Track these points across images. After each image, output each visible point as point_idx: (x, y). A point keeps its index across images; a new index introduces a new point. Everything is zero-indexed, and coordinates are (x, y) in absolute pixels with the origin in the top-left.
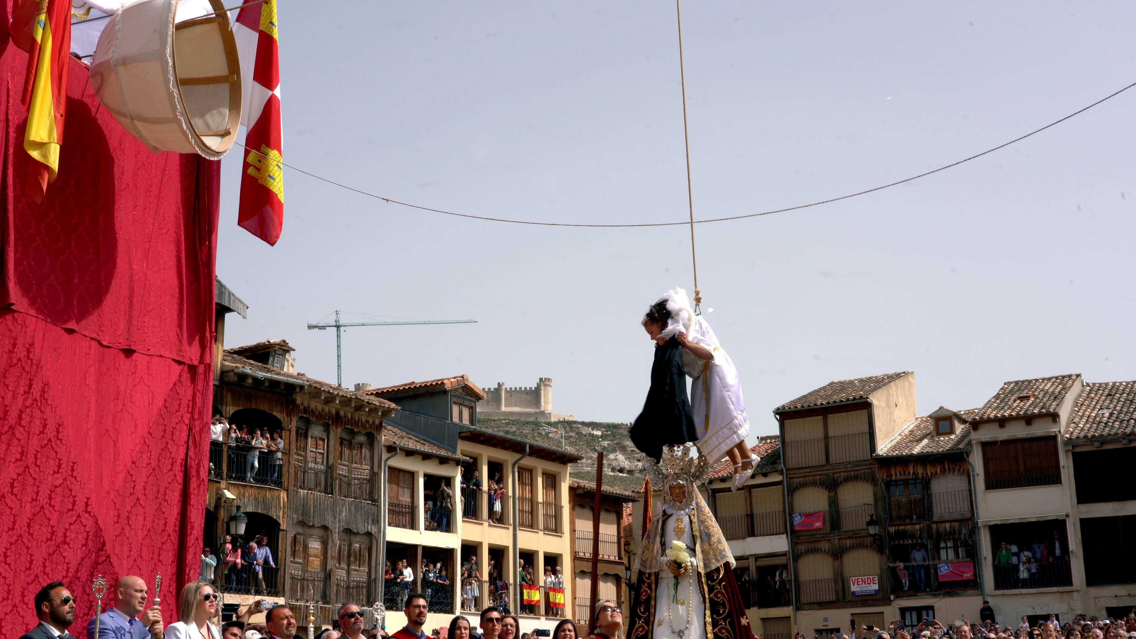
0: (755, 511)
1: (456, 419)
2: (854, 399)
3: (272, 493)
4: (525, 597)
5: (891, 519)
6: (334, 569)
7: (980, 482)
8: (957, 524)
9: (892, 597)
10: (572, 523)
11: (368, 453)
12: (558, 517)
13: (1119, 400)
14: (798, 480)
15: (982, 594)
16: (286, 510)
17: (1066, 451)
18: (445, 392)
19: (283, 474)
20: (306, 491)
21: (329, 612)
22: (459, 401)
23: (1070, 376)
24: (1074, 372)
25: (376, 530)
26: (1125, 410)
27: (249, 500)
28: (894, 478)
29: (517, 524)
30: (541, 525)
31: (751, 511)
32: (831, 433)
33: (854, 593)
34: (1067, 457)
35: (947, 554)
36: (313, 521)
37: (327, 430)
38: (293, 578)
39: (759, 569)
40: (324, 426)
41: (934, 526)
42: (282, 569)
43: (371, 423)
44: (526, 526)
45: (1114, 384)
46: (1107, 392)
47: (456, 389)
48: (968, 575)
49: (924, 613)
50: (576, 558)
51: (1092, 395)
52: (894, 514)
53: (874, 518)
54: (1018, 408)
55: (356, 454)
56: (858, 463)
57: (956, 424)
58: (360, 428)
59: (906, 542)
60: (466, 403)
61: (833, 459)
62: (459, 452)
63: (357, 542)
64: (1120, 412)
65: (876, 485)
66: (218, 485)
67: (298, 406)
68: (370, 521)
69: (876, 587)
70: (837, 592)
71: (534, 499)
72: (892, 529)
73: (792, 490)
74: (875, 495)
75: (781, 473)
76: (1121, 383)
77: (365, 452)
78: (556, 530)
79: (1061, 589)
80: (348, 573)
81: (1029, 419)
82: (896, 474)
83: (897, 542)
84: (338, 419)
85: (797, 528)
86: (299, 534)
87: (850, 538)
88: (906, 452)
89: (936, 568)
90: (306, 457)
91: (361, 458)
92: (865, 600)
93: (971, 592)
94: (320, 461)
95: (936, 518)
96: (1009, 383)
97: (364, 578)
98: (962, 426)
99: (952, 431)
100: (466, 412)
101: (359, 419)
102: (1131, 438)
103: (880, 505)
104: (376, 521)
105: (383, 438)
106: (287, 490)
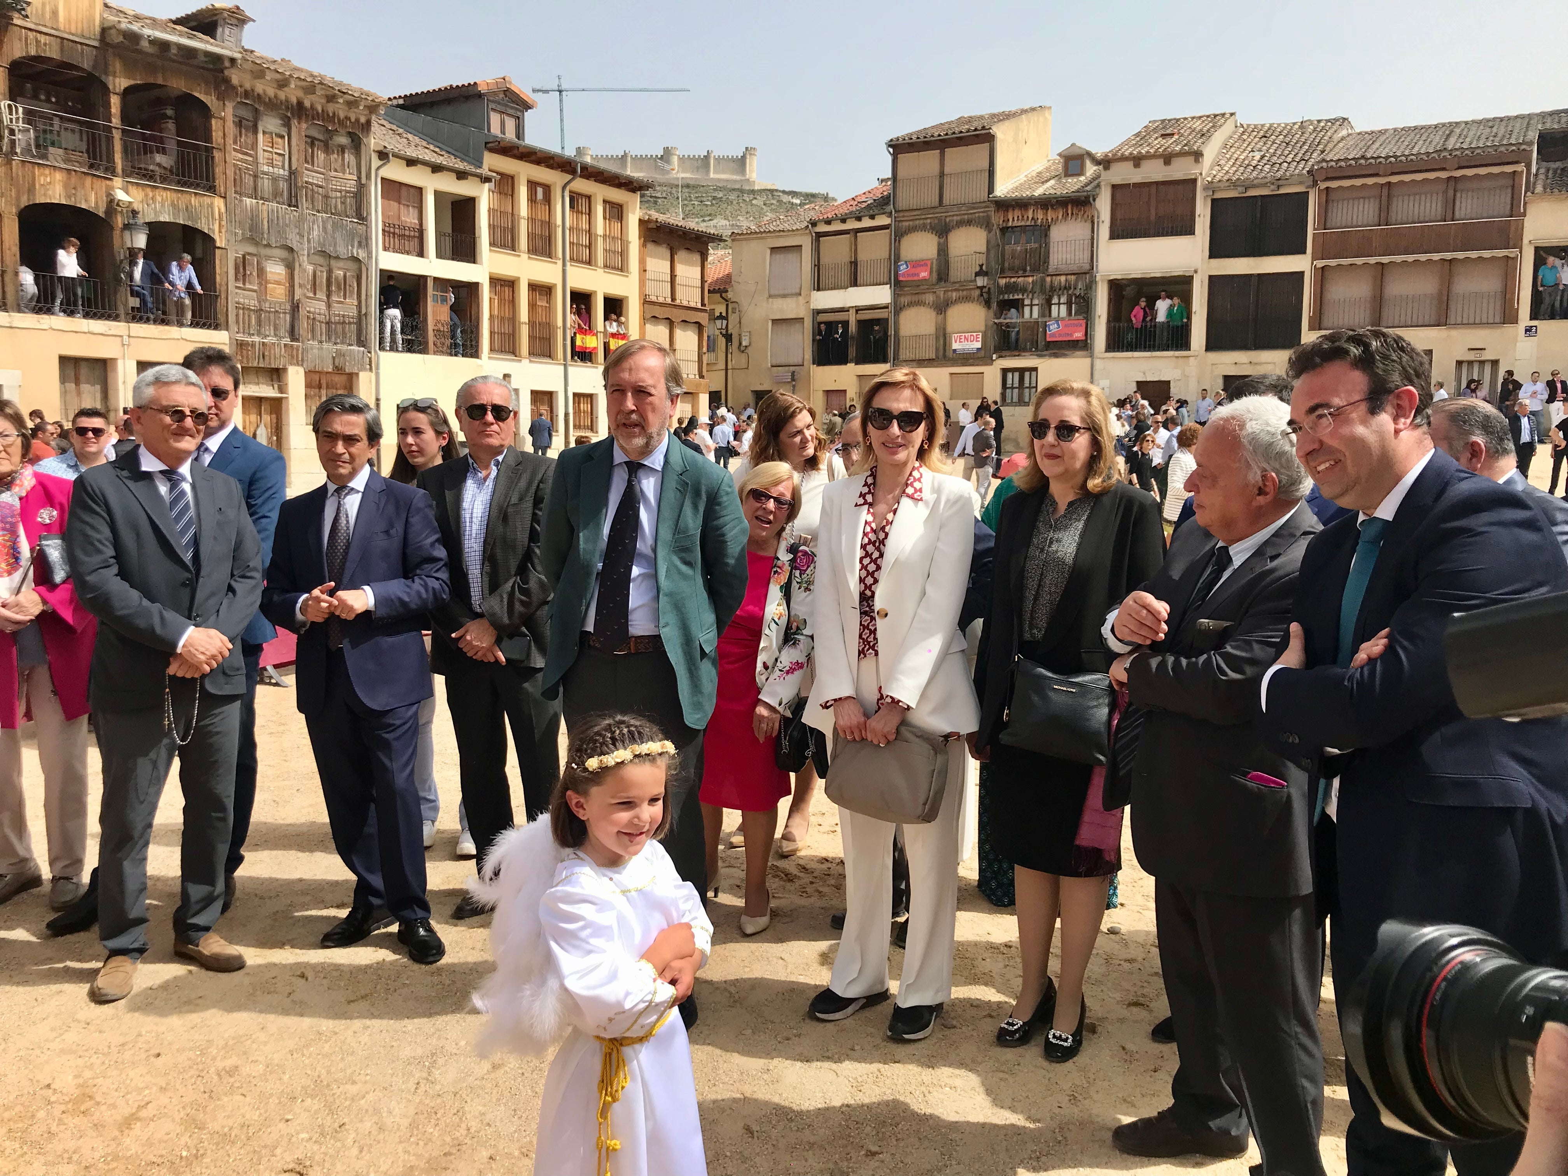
0: (861, 257)
1: (495, 130)
2: (976, 130)
3: (201, 199)
4: (578, 342)
5: (1003, 271)
6: (304, 300)
7: (1104, 230)
8: (1073, 277)
9: (994, 357)
10: (642, 262)
11: (352, 158)
12: (623, 254)
13: (1274, 142)
14: (907, 224)
15: (1092, 356)
16: (224, 223)
17: (1206, 197)
18: (480, 96)
19: (217, 176)
20: (254, 201)
21: (298, 350)
22: (499, 108)
23: (1223, 115)
24: (1228, 111)
25: (365, 255)
26: (1279, 152)
27: (163, 206)
28: (1010, 224)
29: (568, 257)
30: (600, 261)
31: (856, 258)
32: (947, 170)
33: (955, 351)
34: (1205, 204)
35: (1060, 310)
36: (269, 239)
37: (287, 125)
38: (239, 307)
39: (860, 323)
40: (282, 119)
41: (1048, 279)
42: (223, 296)
43: (353, 120)
44: (582, 262)
45: (1271, 125)
46: (1262, 133)
47: (495, 93)
48: (1079, 335)
49: (1027, 374)
50: (646, 302)
51: (1245, 137)
52: (1006, 265)
53: (984, 268)
54: (1158, 144)
55: (336, 160)
56: (974, 205)
57: (1088, 163)
58: (337, 126)
59: (1016, 297)
60: (510, 111)
61: (946, 201)
62: (486, 166)
63: (339, 269)
64: (1274, 154)
65: (990, 231)
66: (108, 182)
67: (234, 88)
68: (356, 244)
69: (978, 345)
70: (937, 350)
71: (593, 231)
72: (1002, 282)
73: (899, 235)
74: (988, 242)
75: (890, 215)
76: (1279, 125)
77: (349, 157)
78: (622, 268)
79: (1177, 353)
80: (329, 306)
81: (1168, 159)
82: (1014, 218)
83: (1006, 297)
84: (300, 111)
85: (901, 279)
86: (249, 254)
87: (956, 290)
88: (1027, 193)
89: (1045, 326)
90: (256, 158)
91: (343, 164)
92: (966, 358)
93: (1078, 353)
94: (280, 164)
95: (1051, 270)
96: (1155, 121)
97: (353, 312)
98: (1095, 168)
99: (1081, 173)
100: (510, 124)
101: (334, 113)
102: (1280, 182)
103: (992, 255)
104: (365, 242)
105: (373, 141)
106: (225, 198)
